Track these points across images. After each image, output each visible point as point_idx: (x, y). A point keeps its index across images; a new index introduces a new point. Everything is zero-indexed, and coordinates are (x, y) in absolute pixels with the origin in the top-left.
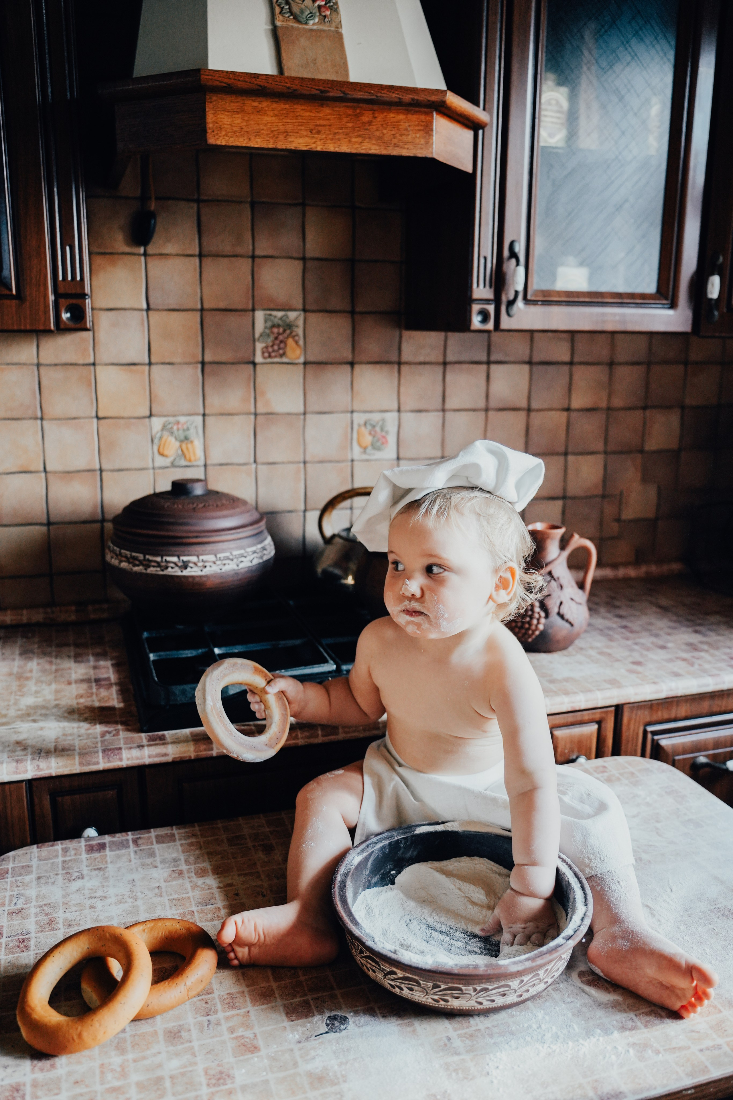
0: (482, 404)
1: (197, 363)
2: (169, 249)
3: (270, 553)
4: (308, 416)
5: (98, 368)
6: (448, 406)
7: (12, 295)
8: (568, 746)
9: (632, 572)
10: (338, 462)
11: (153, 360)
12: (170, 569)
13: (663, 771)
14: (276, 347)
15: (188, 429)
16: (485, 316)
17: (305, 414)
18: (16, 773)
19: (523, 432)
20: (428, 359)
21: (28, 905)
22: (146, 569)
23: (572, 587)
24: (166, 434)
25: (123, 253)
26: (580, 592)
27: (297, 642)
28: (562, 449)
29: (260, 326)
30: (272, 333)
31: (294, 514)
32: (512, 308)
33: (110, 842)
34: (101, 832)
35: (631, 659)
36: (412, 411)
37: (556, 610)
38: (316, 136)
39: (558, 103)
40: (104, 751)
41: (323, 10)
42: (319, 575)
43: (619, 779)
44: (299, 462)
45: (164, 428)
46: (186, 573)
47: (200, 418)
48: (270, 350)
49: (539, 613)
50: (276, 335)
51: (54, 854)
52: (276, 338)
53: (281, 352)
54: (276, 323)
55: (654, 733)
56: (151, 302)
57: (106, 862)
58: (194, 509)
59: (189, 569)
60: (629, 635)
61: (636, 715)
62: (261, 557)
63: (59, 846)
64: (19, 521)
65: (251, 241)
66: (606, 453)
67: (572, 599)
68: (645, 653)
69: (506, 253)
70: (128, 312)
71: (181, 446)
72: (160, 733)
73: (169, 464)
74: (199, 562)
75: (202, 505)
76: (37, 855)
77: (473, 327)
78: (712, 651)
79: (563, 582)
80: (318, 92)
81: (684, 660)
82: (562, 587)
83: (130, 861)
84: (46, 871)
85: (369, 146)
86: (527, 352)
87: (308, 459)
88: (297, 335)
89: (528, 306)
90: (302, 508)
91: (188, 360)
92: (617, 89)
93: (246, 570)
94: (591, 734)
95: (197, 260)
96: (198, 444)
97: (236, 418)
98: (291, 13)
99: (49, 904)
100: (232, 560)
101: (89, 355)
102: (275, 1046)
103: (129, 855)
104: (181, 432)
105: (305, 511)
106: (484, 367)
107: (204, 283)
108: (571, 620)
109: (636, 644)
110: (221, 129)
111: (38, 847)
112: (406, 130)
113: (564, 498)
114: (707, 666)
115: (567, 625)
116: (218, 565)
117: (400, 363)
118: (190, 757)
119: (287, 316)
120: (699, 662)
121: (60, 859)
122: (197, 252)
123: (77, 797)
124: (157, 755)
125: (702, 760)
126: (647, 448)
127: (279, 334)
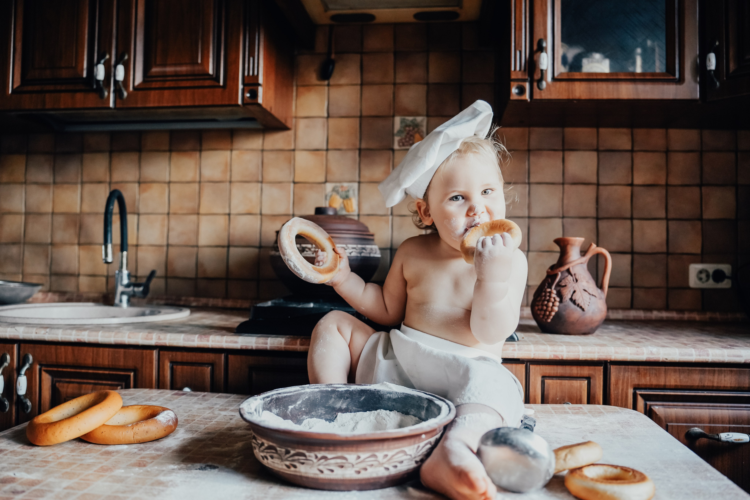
1: (357, 149)
2: (343, 81)
5: (296, 152)
6: (532, 180)
7: (221, 86)
8: (559, 393)
11: (329, 148)
14: (407, 139)
15: (348, 191)
16: (522, 91)
18: (146, 339)
19: (594, 201)
23: (588, 282)
24: (334, 194)
25: (315, 85)
28: (628, 215)
29: (397, 127)
30: (405, 130)
32: (542, 84)
37: (570, 296)
40: (200, 335)
45: (334, 190)
47: (357, 184)
49: (554, 298)
50: (407, 132)
52: (408, 134)
53: (410, 142)
54: (408, 125)
55: (644, 398)
56: (330, 112)
61: (624, 376)
65: (393, 74)
66: (667, 219)
67: (585, 290)
69: (535, 47)
70: (316, 119)
71: (343, 202)
77: (511, 98)
79: (579, 277)
82: (577, 281)
83: (191, 401)
88: (423, 132)
89: (555, 83)
91: (351, 148)
94: (581, 388)
95: (359, 87)
96: (354, 201)
101: (292, 145)
104: (344, 193)
106: (560, 153)
107: (362, 100)
115: (579, 309)
119: (415, 120)
122: (359, 83)
124: (231, 342)
125: (697, 430)
126: (706, 216)
127: (410, 131)
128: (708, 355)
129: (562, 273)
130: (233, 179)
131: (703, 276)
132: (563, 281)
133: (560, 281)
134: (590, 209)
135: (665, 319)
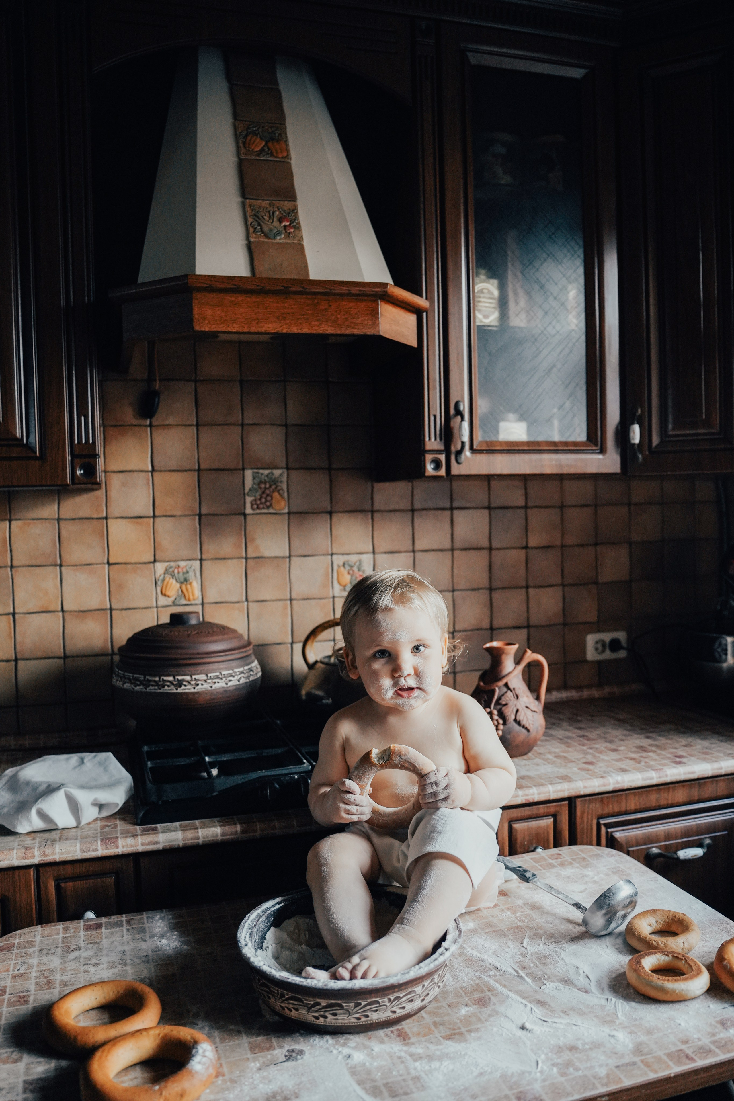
0: (448, 545)
1: (196, 515)
2: (171, 421)
3: (256, 674)
4: (293, 559)
5: (110, 521)
6: (418, 547)
7: (37, 457)
8: (526, 838)
9: (596, 693)
10: (321, 599)
11: (157, 514)
12: (166, 687)
13: (612, 856)
14: (263, 500)
15: (187, 572)
16: (438, 465)
17: (290, 557)
18: (25, 858)
19: (487, 569)
20: (397, 507)
21: (30, 970)
22: (146, 689)
23: (527, 696)
24: (168, 577)
25: (132, 425)
26: (536, 702)
27: (279, 751)
28: (524, 583)
29: (249, 483)
30: (260, 488)
31: (281, 646)
32: (460, 457)
33: (106, 922)
34: (98, 915)
35: (584, 760)
36: (385, 553)
37: (513, 717)
38: (282, 321)
39: (489, 292)
40: (102, 840)
41: (287, 228)
42: (304, 697)
43: (571, 863)
44: (286, 600)
45: (166, 571)
46: (180, 690)
47: (198, 562)
48: (259, 502)
49: (497, 720)
50: (263, 490)
51: (56, 932)
52: (263, 492)
53: (268, 504)
54: (263, 480)
55: (608, 826)
56: (156, 464)
57: (102, 937)
58: (188, 636)
59: (183, 687)
60: (586, 742)
61: (589, 808)
62: (248, 677)
63: (60, 926)
64: (39, 655)
65: (240, 412)
66: (563, 585)
67: (527, 707)
68: (597, 755)
69: (452, 411)
70: (136, 474)
71: (181, 588)
72: (153, 826)
73: (171, 604)
74: (192, 680)
75: (196, 632)
76: (40, 933)
77: (427, 474)
78: (659, 751)
79: (518, 692)
80: (282, 288)
81: (632, 759)
82: (517, 697)
83: (123, 936)
84: (48, 945)
85: (326, 328)
86: (486, 499)
87: (293, 597)
88: (282, 489)
89: (474, 455)
90: (290, 641)
91: (187, 513)
92: (538, 279)
93: (234, 688)
94: (548, 826)
95: (195, 428)
96: (196, 585)
97: (229, 561)
98: (262, 231)
99: (49, 969)
100: (222, 679)
101: (103, 511)
102: (238, 1072)
103: (122, 932)
104: (181, 574)
105: (292, 643)
106: (448, 513)
107: (200, 448)
108: (527, 725)
109: (591, 749)
110: (204, 319)
111: (42, 927)
112: (356, 314)
113: (528, 627)
114: (652, 763)
115: (524, 731)
116: (209, 683)
117: (372, 512)
118: (179, 845)
119: (273, 474)
120: (646, 760)
121: (61, 935)
122: (195, 423)
123: (78, 883)
124: (149, 843)
125: (655, 850)
126: (601, 580)
127: (266, 488)
128: (667, 776)
129: (499, 688)
130: (15, 563)
131: (599, 646)
132: (503, 698)
133: (499, 699)
134: (482, 578)
135: (565, 699)
